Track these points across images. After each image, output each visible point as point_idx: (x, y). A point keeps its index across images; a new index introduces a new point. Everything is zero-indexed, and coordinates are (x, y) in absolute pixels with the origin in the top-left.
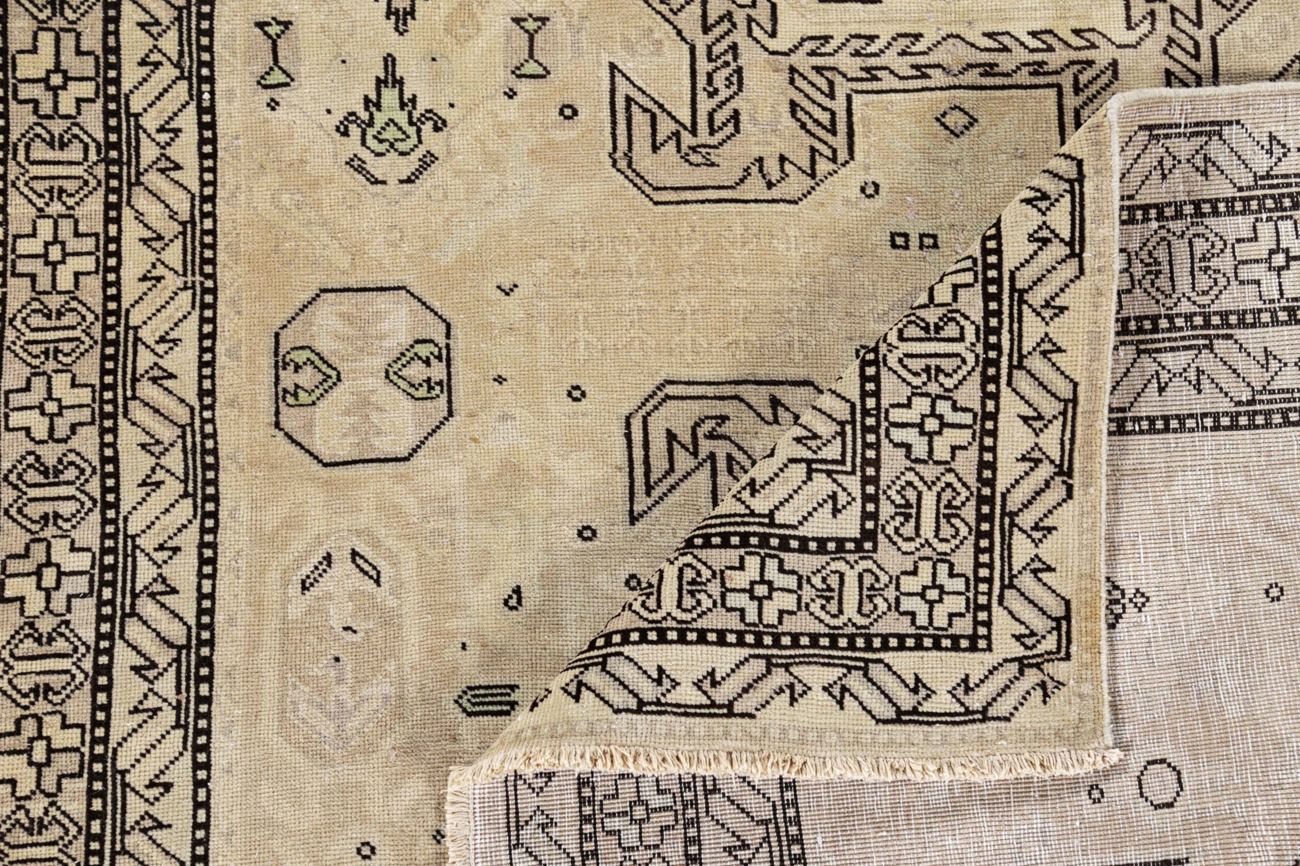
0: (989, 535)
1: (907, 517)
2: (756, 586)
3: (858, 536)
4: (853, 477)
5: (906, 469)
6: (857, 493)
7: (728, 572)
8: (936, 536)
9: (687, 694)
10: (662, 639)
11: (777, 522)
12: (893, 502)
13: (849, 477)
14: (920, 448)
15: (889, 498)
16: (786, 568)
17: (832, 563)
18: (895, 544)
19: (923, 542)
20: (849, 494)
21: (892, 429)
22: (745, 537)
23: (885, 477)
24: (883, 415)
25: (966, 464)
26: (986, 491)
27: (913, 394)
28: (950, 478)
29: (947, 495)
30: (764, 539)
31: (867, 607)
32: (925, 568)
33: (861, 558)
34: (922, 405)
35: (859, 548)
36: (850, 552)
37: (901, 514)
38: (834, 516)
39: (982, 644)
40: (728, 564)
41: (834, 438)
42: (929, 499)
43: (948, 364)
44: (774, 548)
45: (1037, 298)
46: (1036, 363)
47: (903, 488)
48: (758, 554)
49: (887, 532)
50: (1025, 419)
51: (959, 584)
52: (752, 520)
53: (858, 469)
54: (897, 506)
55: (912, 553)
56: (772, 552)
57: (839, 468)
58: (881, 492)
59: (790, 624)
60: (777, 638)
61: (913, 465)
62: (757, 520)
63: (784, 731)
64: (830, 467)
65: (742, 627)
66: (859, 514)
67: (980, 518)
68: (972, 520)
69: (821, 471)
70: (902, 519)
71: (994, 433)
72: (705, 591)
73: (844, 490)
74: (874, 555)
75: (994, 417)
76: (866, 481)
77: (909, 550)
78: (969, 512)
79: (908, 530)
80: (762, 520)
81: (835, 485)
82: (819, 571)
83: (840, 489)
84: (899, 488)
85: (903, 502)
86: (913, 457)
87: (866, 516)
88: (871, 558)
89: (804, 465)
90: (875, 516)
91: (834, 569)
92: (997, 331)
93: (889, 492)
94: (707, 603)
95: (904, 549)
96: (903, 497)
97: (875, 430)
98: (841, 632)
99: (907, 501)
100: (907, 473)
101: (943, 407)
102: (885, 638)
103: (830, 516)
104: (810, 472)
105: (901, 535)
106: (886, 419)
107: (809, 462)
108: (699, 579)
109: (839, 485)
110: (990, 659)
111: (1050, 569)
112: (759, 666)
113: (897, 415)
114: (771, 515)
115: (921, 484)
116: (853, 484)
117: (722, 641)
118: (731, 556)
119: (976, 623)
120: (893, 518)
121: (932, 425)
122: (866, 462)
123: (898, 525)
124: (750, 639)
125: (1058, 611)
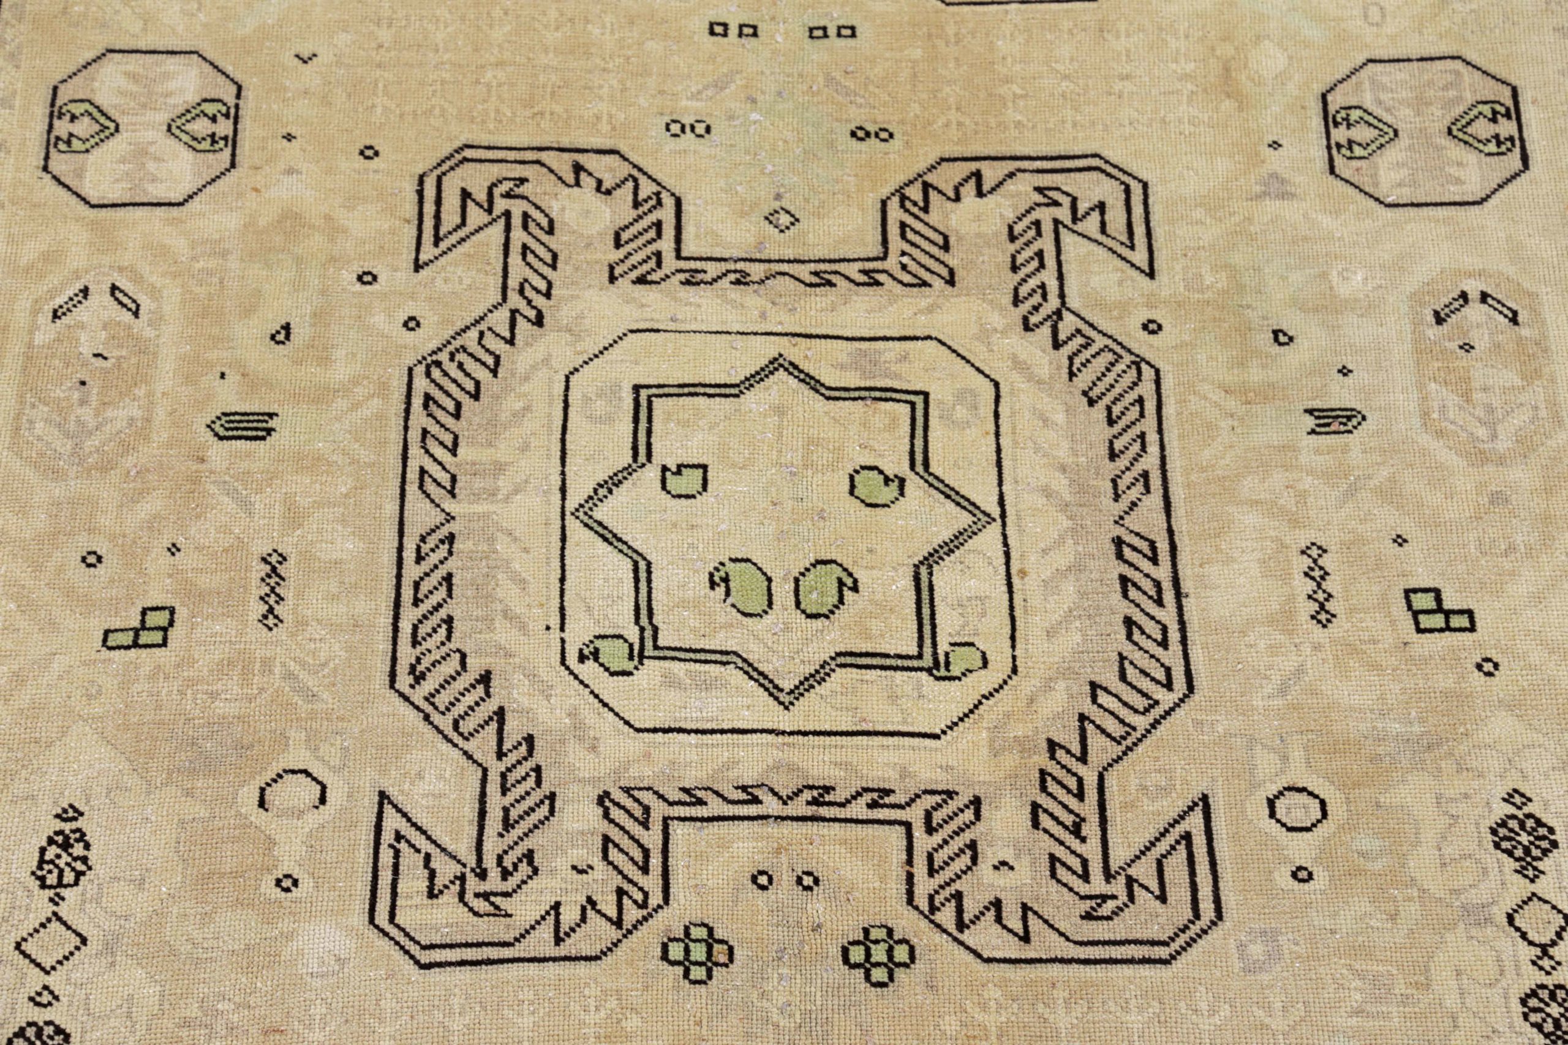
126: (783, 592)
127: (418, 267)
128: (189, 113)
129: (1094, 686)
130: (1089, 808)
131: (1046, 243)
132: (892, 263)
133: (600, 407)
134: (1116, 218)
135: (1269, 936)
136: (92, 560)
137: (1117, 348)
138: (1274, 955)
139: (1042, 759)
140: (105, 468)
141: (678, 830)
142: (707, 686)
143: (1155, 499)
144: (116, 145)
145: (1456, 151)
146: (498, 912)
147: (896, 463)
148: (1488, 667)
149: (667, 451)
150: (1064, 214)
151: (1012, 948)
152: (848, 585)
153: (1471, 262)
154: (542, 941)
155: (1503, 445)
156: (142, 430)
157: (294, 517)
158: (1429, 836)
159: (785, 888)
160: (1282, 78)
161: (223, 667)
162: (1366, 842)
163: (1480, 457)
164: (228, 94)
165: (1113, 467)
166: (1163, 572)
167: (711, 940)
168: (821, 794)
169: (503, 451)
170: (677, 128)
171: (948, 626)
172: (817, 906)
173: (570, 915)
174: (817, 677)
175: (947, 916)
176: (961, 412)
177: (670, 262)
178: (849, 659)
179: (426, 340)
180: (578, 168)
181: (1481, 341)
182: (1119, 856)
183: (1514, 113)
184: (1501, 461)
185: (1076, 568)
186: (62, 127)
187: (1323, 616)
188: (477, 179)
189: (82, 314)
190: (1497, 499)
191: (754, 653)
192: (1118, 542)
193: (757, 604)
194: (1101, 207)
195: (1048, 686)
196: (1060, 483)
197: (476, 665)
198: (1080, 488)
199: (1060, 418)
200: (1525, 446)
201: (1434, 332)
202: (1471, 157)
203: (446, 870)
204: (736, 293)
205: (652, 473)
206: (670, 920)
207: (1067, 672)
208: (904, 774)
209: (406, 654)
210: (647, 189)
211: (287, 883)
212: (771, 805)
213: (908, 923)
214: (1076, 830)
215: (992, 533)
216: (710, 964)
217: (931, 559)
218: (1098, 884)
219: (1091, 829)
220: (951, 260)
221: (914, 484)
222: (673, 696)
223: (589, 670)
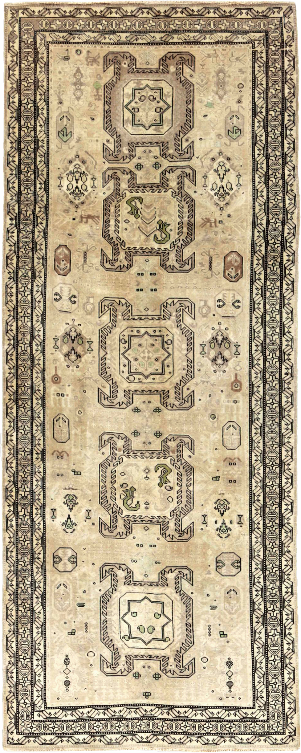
0: (284, 719)
1: (273, 717)
2: (253, 727)
3: (267, 719)
8: (277, 719)
9: (245, 741)
10: (241, 734)
14: (274, 707)
15: (270, 714)
16: (257, 724)
17: (263, 723)
19: (275, 720)
20: (265, 714)
21: (270, 705)
22: (252, 720)
23: (270, 711)
24: (269, 703)
25: (281, 709)
26: (284, 713)
27: (273, 700)
28: (279, 711)
29: (278, 713)
30: (254, 720)
31: (268, 729)
32: (276, 723)
34: (274, 702)
36: (266, 722)
38: (263, 717)
39: (284, 734)
41: (263, 706)
42: (276, 714)
43: (277, 696)
45: (289, 686)
46: (289, 695)
47: (272, 713)
48: (253, 722)
49: (270, 719)
50: (288, 703)
51: (281, 726)
52: (253, 718)
54: (272, 715)
55: (274, 722)
56: (255, 722)
57: (264, 710)
59: (258, 732)
60: (256, 733)
63: (258, 746)
65: (251, 732)
69: (261, 711)
71: (284, 705)
74: (269, 722)
75: (284, 703)
78: (282, 716)
81: (263, 713)
86: (273, 709)
87: (267, 717)
89: (259, 710)
90: (269, 717)
92: (284, 691)
94: (247, 729)
97: (268, 705)
98: (265, 732)
100: (273, 711)
101: (277, 702)
102: (271, 733)
105: (272, 719)
110: (285, 736)
111: (293, 723)
112: (254, 737)
113: (271, 703)
114: (255, 717)
115: (275, 712)
116: (266, 712)
117: (249, 734)
118: (250, 723)
119: (283, 731)
120: (271, 717)
121: (276, 704)
122: (267, 710)
124: (253, 734)
125: (294, 729)
126: (146, 630)
127: (101, 582)
128: (70, 558)
129: (183, 643)
130: (181, 659)
131: (179, 580)
132: (160, 583)
133: (124, 603)
134: (189, 576)
135: (200, 675)
136: (65, 623)
137: (188, 596)
138: (201, 677)
139: (176, 653)
140: (65, 610)
141: (134, 661)
142: (138, 642)
143: (191, 618)
144: (62, 562)
145: (232, 568)
146: (115, 670)
147: (160, 612)
148: (228, 642)
149: (132, 610)
150: (182, 576)
151: (172, 676)
152: (154, 629)
153: (232, 585)
154: (119, 674)
155: (233, 612)
156: (69, 605)
157: (88, 618)
158: (219, 663)
159: (146, 668)
160: (211, 555)
161: (82, 638)
162: (212, 664)
163: (230, 613)
164: (75, 554)
165: (186, 614)
166: (191, 628)
167: (138, 674)
168: (151, 656)
169: (112, 609)
170: (133, 561)
171: (166, 635)
172: (150, 670)
173: (123, 670)
174: (150, 642)
175: (164, 672)
176: (168, 605)
177: (132, 582)
178: (154, 639)
179: (102, 593)
180: (120, 567)
181: (232, 596)
182: (184, 665)
183: (240, 562)
184: (233, 614)
185: (181, 627)
186: (55, 560)
187: (210, 635)
188: (107, 568)
189: (60, 588)
190: (232, 619)
191: (143, 638)
192: (186, 624)
193: (143, 631)
194: (187, 575)
195: (177, 643)
196: (180, 616)
197: (111, 638)
198: (182, 616)
199: (180, 606)
200: (236, 611)
201: (227, 595)
202: (234, 569)
203: (109, 664)
204: (140, 587)
205: (130, 613)
206: (134, 671)
207: (179, 641)
208: (160, 654)
209: (102, 637)
210: (129, 570)
211: (91, 665)
212: (145, 658)
213: (160, 672)
214: (179, 662)
215: (171, 623)
216: (138, 677)
217: (164, 626)
218: (181, 668)
219: (181, 662)
220: (168, 582)
221: (162, 616)
222: (134, 643)
223: (123, 640)
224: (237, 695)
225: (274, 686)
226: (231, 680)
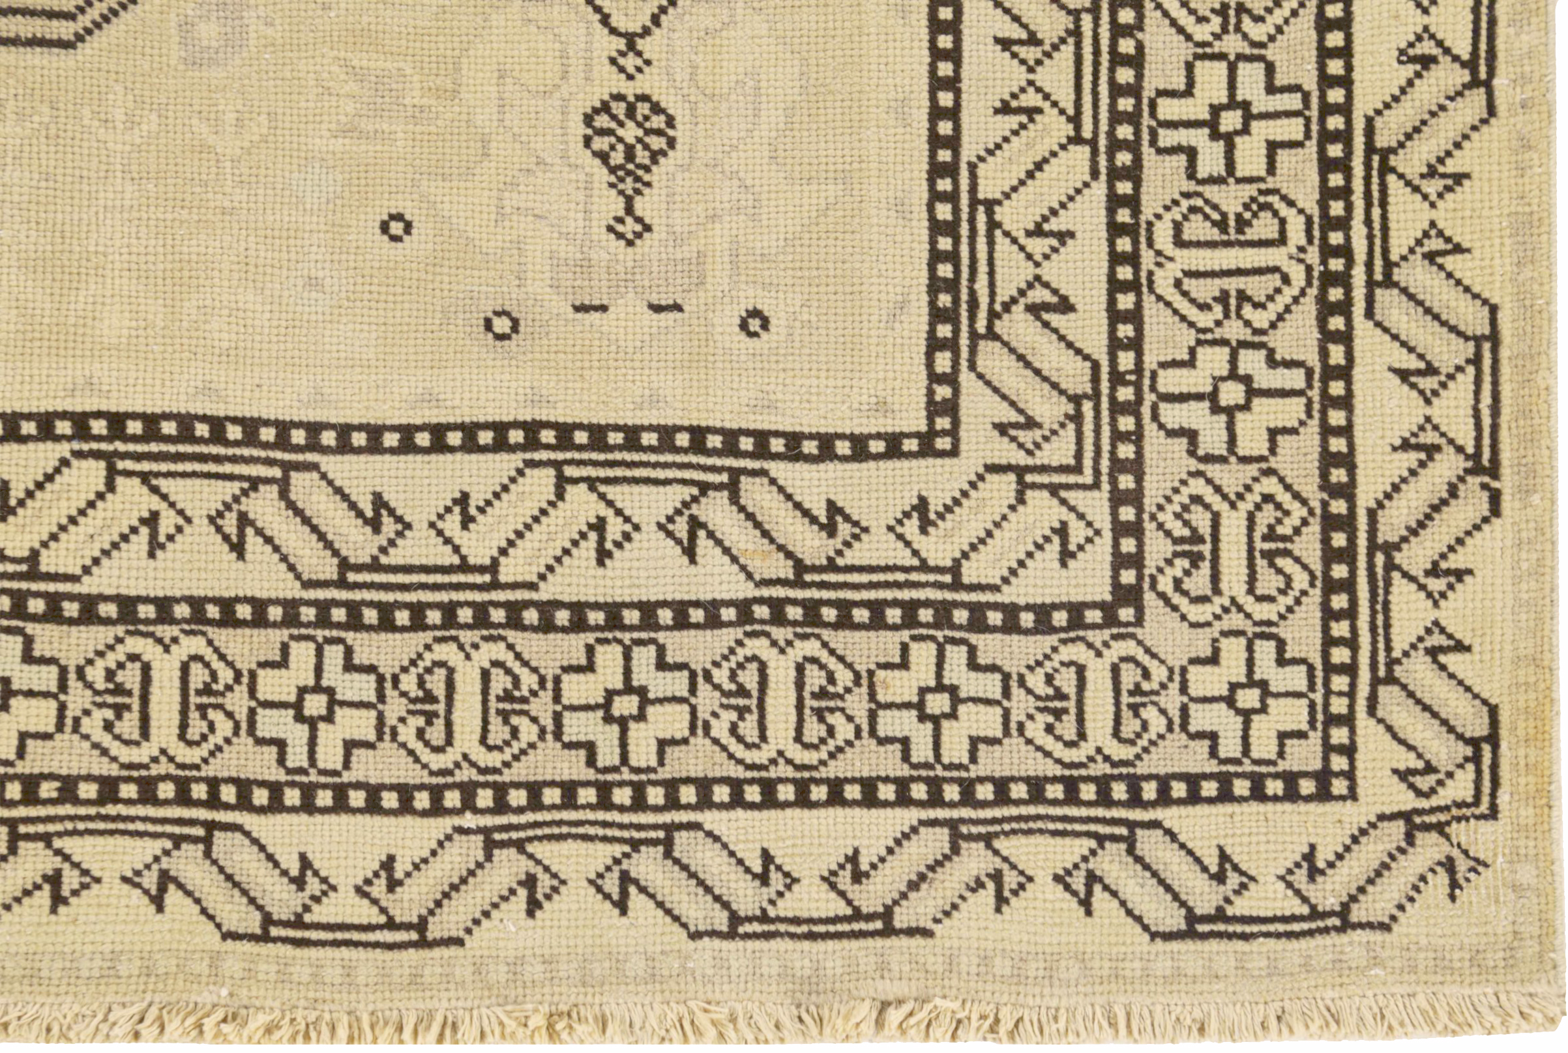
0: (1348, 585)
1: (1196, 559)
2: (929, 697)
3: (1108, 598)
4: (1096, 493)
5: (1190, 474)
6: (1103, 521)
7: (881, 674)
8: (1251, 591)
9: (813, 899)
10: (770, 801)
11: (966, 580)
12: (1168, 534)
13: (1089, 494)
14: (1213, 438)
15: (1160, 526)
16: (981, 661)
17: (1062, 648)
18: (1175, 608)
19: (1227, 603)
20: (1089, 524)
21: (1163, 406)
22: (910, 608)
23: (1154, 491)
24: (1147, 382)
25: (1299, 458)
26: (1339, 507)
27: (1199, 342)
28: (1270, 485)
29: (1267, 515)
30: (943, 611)
31: (1130, 726)
32: (1233, 650)
33: (1115, 637)
34: (1214, 360)
35: (1110, 620)
36: (1094, 626)
37: (1183, 554)
38: (1064, 564)
39: (1339, 786)
40: (882, 660)
41: (1063, 425)
42: (1233, 526)
43: (1257, 287)
44: (960, 627)
45: (1411, 161)
46: (1416, 274)
47: (1185, 508)
48: (933, 638)
49: (1161, 587)
50: (1404, 375)
51: (1296, 678)
52: (923, 577)
53: (1105, 478)
54: (1177, 541)
55: (1208, 624)
56: (958, 635)
57: (1072, 479)
58: (1146, 517)
59: (991, 763)
60: (967, 788)
61: (1202, 467)
62: (932, 578)
63: (985, 960)
64: (1057, 479)
65: (905, 771)
66: (1109, 558)
67: (1330, 555)
68: (1315, 561)
69: (1042, 486)
70: (1186, 563)
71: (1346, 402)
72: (842, 710)
73: (1081, 516)
74: (1138, 631)
75: (1345, 373)
76: (1118, 499)
77: (1202, 620)
78: (1309, 546)
79: (1199, 582)
80: (940, 578)
81: (1064, 509)
82: (1039, 664)
83: (1073, 516)
84: (1178, 509)
85: (1186, 532)
86: (1201, 452)
87: (1120, 561)
88: (1133, 636)
89: (1012, 477)
90: (1136, 561)
91: (1066, 659)
92: (1343, 224)
93: (1161, 517)
94: (844, 731)
95: (1192, 618)
96: (1186, 523)
97: (1133, 408)
98: (1083, 772)
99: (1194, 530)
100: (1191, 481)
101: (1252, 362)
102: (1164, 783)
103: (1057, 565)
104: (1023, 488)
105: (1185, 593)
106: (1153, 388)
107: (1020, 471)
108: (831, 689)
109: (1072, 509)
110: (1355, 815)
111: (1461, 647)
112: (936, 841)
113: (1170, 381)
114: (955, 569)
115: (1218, 498)
116: (1097, 505)
117: (870, 800)
118: (887, 644)
119: (1328, 748)
120: (1169, 562)
121: (1232, 393)
122: (1118, 467)
123: (1179, 574)
124: (919, 791)
125: (1476, 725)
135: (230, 9)
138: (234, 40)
224: (718, 276)
225: (1211, 159)
226: (643, 84)
